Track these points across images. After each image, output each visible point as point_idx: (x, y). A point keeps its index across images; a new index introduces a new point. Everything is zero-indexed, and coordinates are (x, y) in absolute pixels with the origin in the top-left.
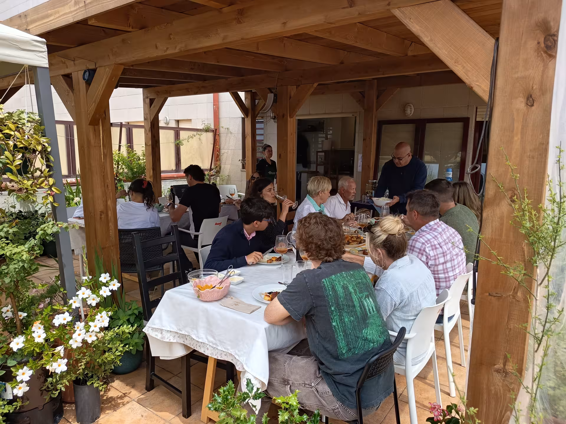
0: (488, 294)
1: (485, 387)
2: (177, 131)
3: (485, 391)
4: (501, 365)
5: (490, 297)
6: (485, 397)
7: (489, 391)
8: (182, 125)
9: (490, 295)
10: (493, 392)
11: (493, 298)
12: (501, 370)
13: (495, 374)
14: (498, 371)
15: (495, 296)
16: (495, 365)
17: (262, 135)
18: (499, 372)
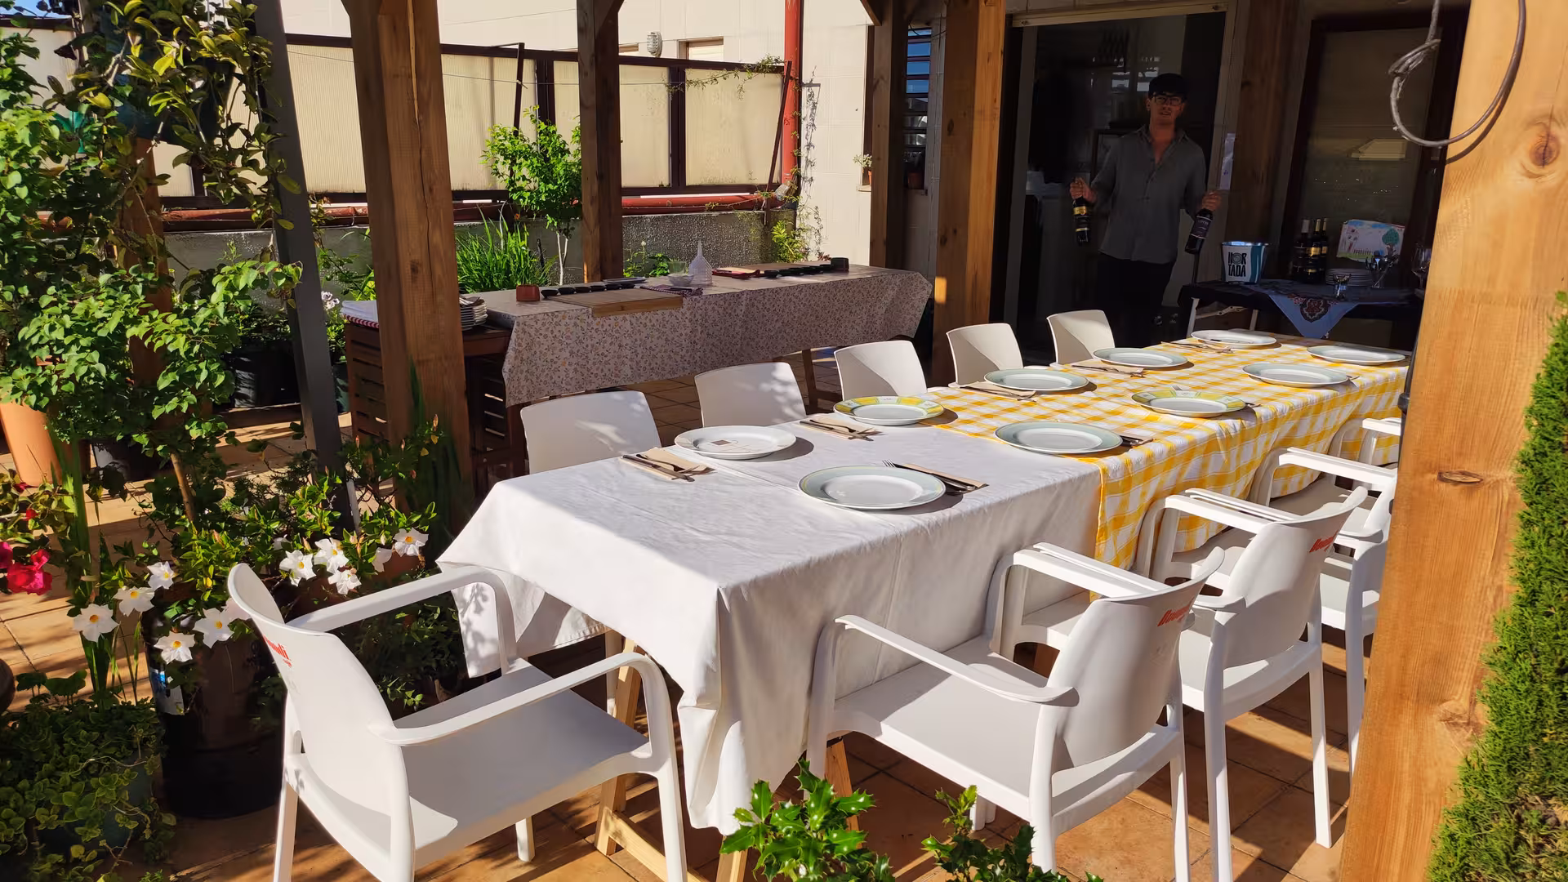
0: (1435, 476)
1: (1406, 766)
2: (678, 70)
3: (1406, 779)
4: (1462, 701)
5: (1443, 485)
6: (1406, 796)
7: (1419, 780)
8: (695, 54)
9: (1441, 479)
10: (1432, 785)
11: (1451, 487)
12: (1460, 717)
13: (1441, 729)
14: (1451, 721)
15: (1457, 483)
16: (1444, 701)
17: (925, 77)
18: (1455, 724)
